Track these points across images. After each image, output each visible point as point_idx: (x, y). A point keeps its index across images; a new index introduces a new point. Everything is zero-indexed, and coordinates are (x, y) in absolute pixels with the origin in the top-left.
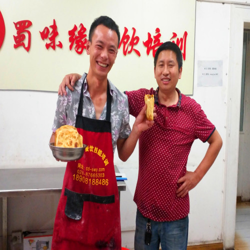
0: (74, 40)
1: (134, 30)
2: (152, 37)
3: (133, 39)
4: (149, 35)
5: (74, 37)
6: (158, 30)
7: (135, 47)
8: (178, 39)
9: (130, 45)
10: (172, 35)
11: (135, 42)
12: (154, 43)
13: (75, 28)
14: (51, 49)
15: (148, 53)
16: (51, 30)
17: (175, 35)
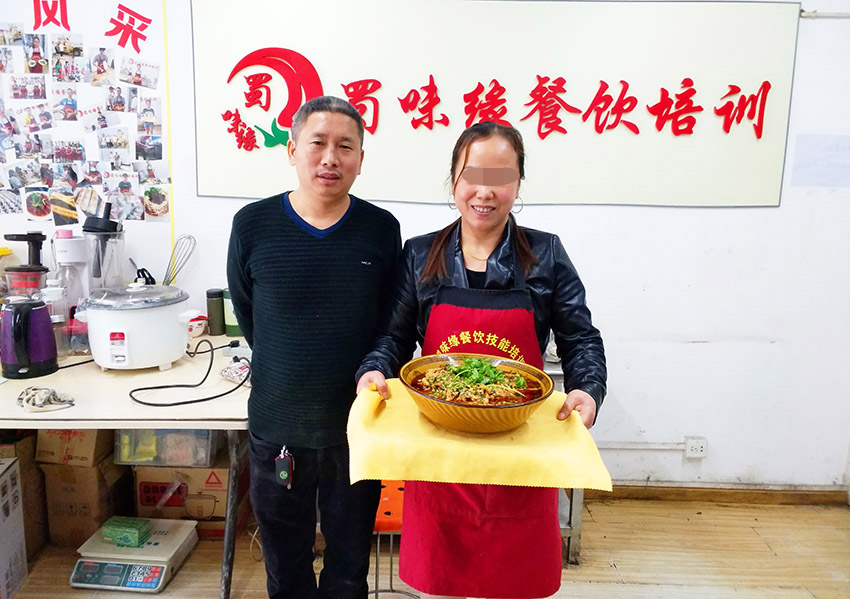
0: (477, 110)
1: (625, 86)
2: (672, 96)
3: (621, 101)
4: (664, 93)
5: (476, 106)
6: (688, 82)
7: (625, 117)
8: (743, 97)
9: (613, 114)
10: (728, 90)
11: (625, 107)
12: (677, 107)
13: (480, 88)
14: (422, 128)
15: (660, 126)
16: (423, 95)
17: (734, 90)
